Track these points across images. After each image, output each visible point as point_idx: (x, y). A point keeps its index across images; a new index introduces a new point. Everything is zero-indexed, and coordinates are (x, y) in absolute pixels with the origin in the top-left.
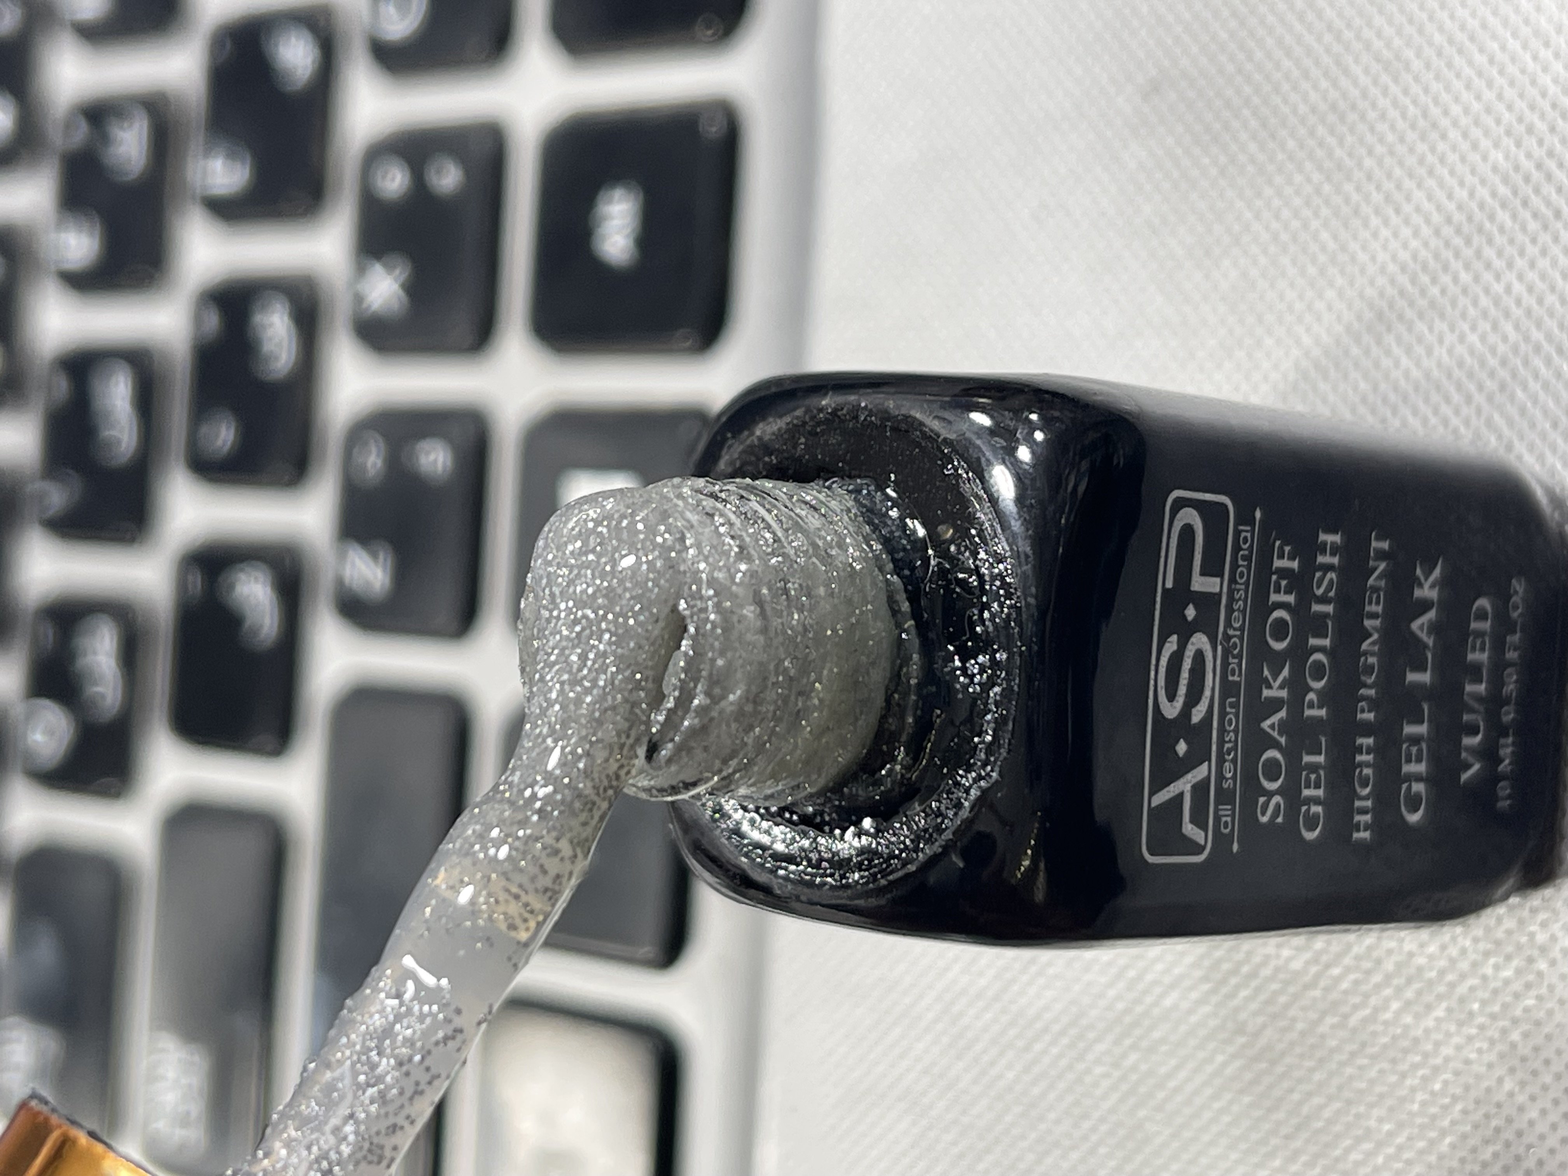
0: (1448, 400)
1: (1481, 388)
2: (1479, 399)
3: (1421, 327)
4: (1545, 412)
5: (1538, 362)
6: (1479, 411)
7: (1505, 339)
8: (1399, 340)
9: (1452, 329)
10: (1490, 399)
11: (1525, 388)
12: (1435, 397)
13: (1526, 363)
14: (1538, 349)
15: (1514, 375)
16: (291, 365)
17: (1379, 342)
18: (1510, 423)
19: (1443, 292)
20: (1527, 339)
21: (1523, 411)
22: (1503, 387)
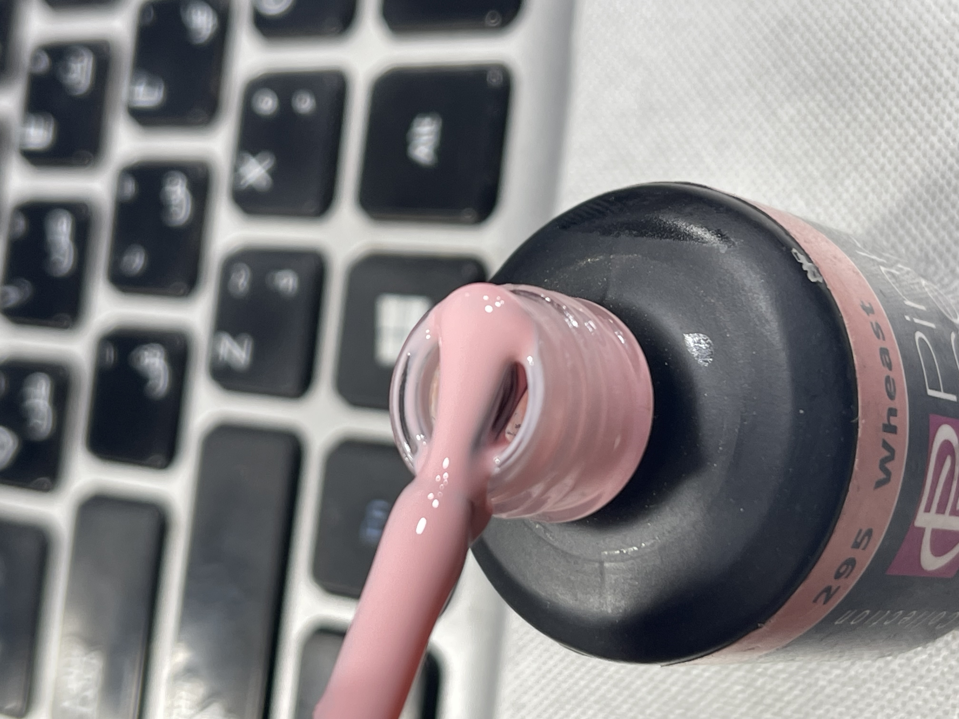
16: (187, 218)
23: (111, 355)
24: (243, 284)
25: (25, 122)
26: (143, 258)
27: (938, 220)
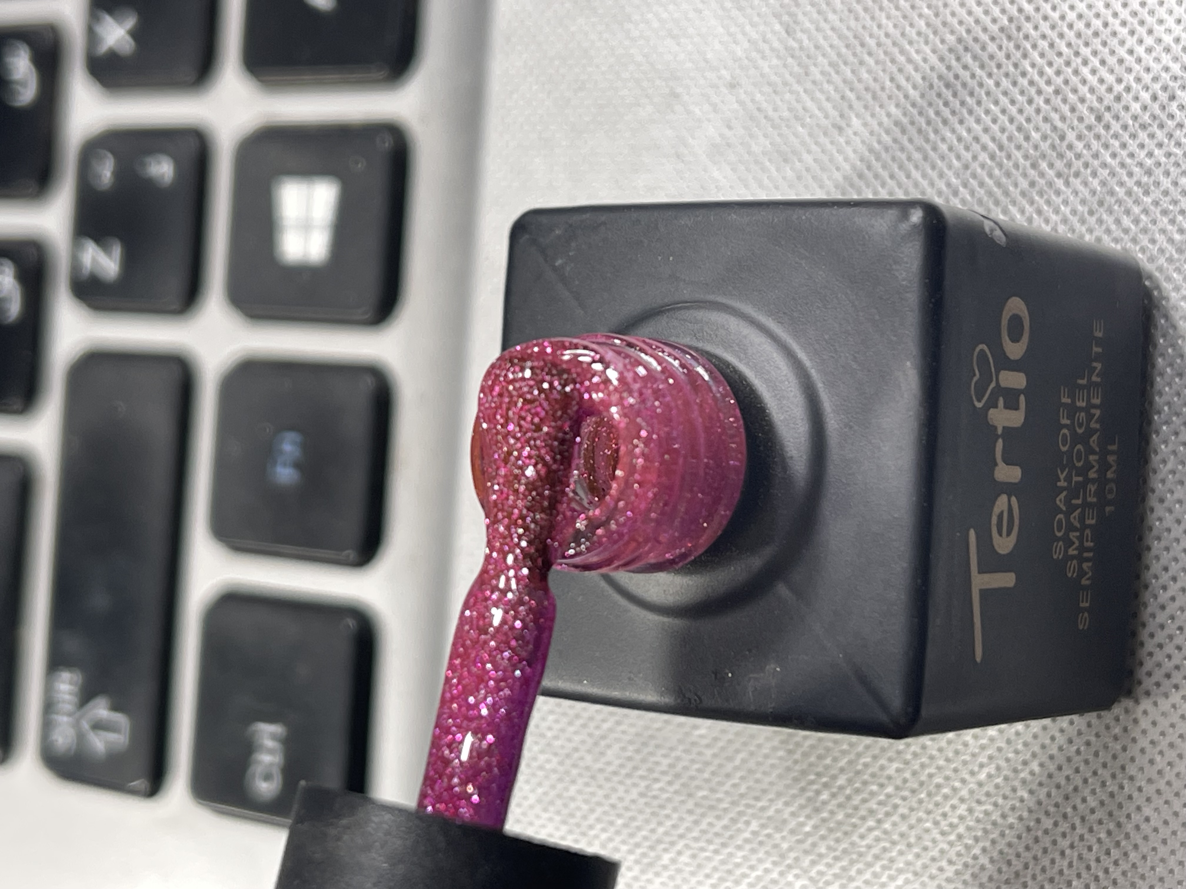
0: (1013, 102)
1: (1039, 92)
2: (1040, 101)
3: (992, 47)
4: (1091, 109)
5: (1085, 71)
6: (1038, 111)
7: (1060, 54)
8: (975, 58)
9: (1018, 47)
10: (1047, 101)
11: (1075, 91)
12: (1004, 101)
13: (1076, 72)
14: (1085, 63)
15: (1066, 82)
17: (958, 59)
18: (1063, 119)
19: (1011, 20)
20: (1077, 54)
21: (1073, 110)
22: (1057, 92)
24: (107, 176)
27: (943, 41)
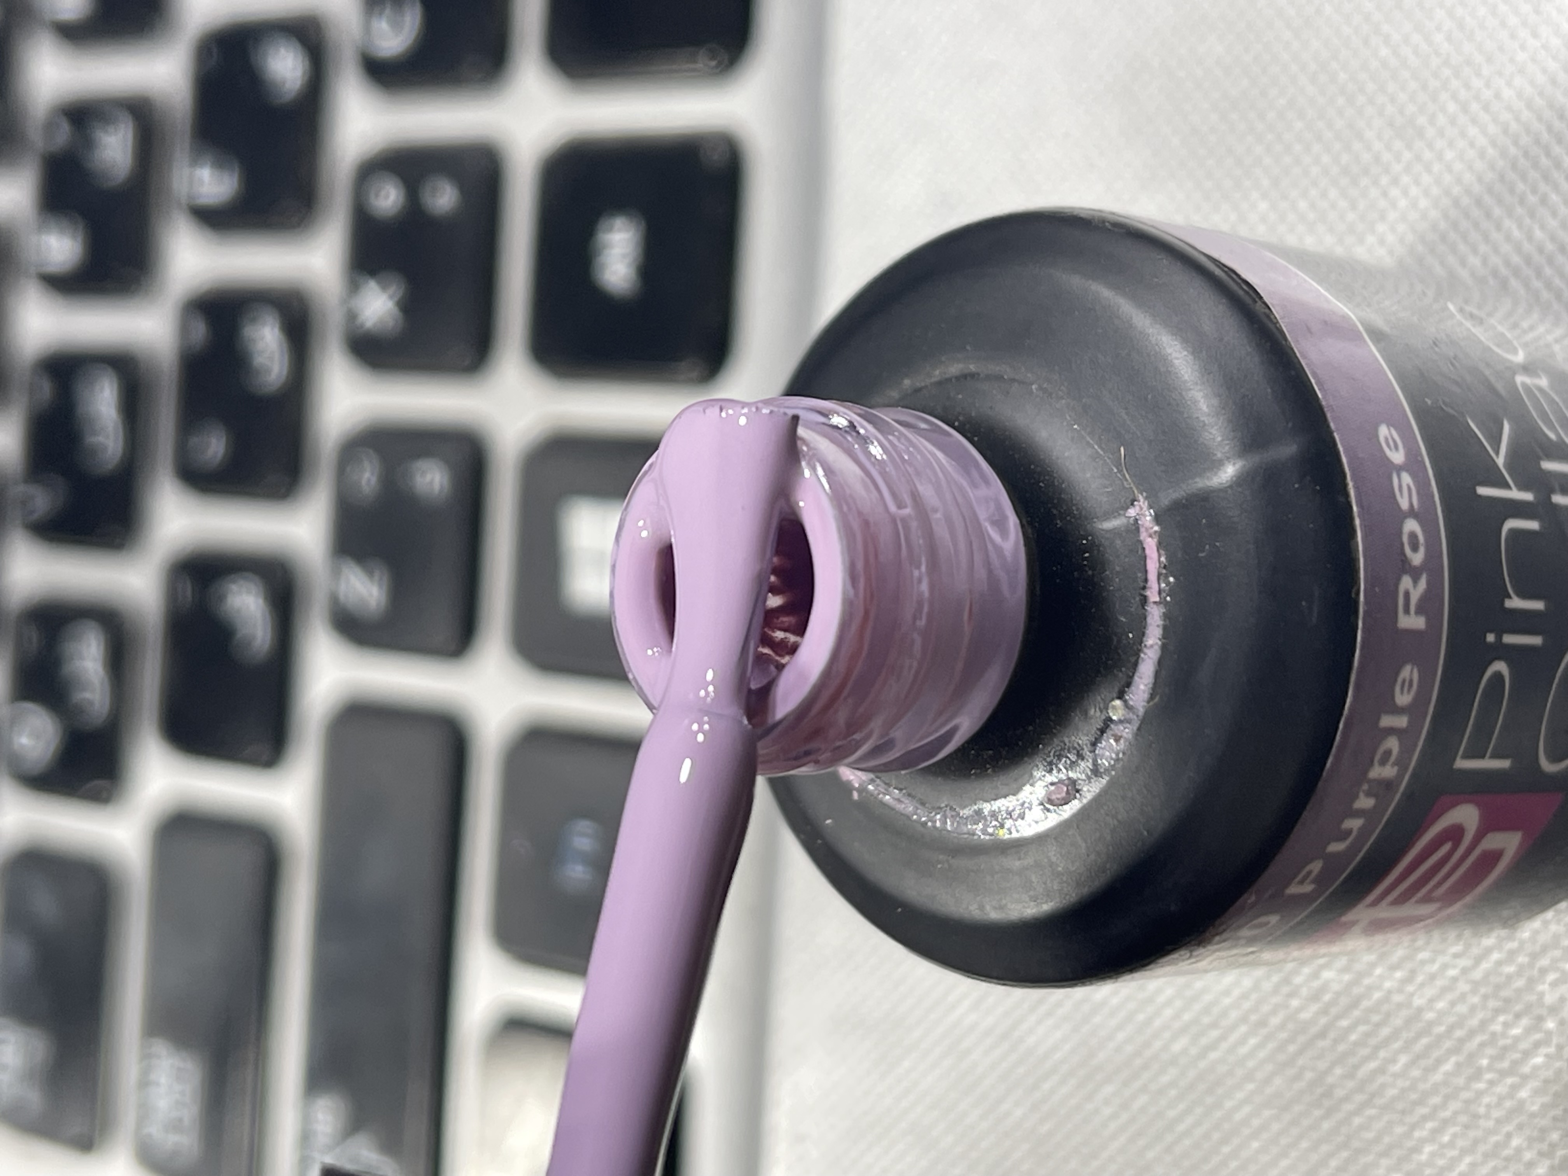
16: (283, 378)
23: (187, 590)
24: (369, 480)
25: (42, 227)
26: (224, 440)
